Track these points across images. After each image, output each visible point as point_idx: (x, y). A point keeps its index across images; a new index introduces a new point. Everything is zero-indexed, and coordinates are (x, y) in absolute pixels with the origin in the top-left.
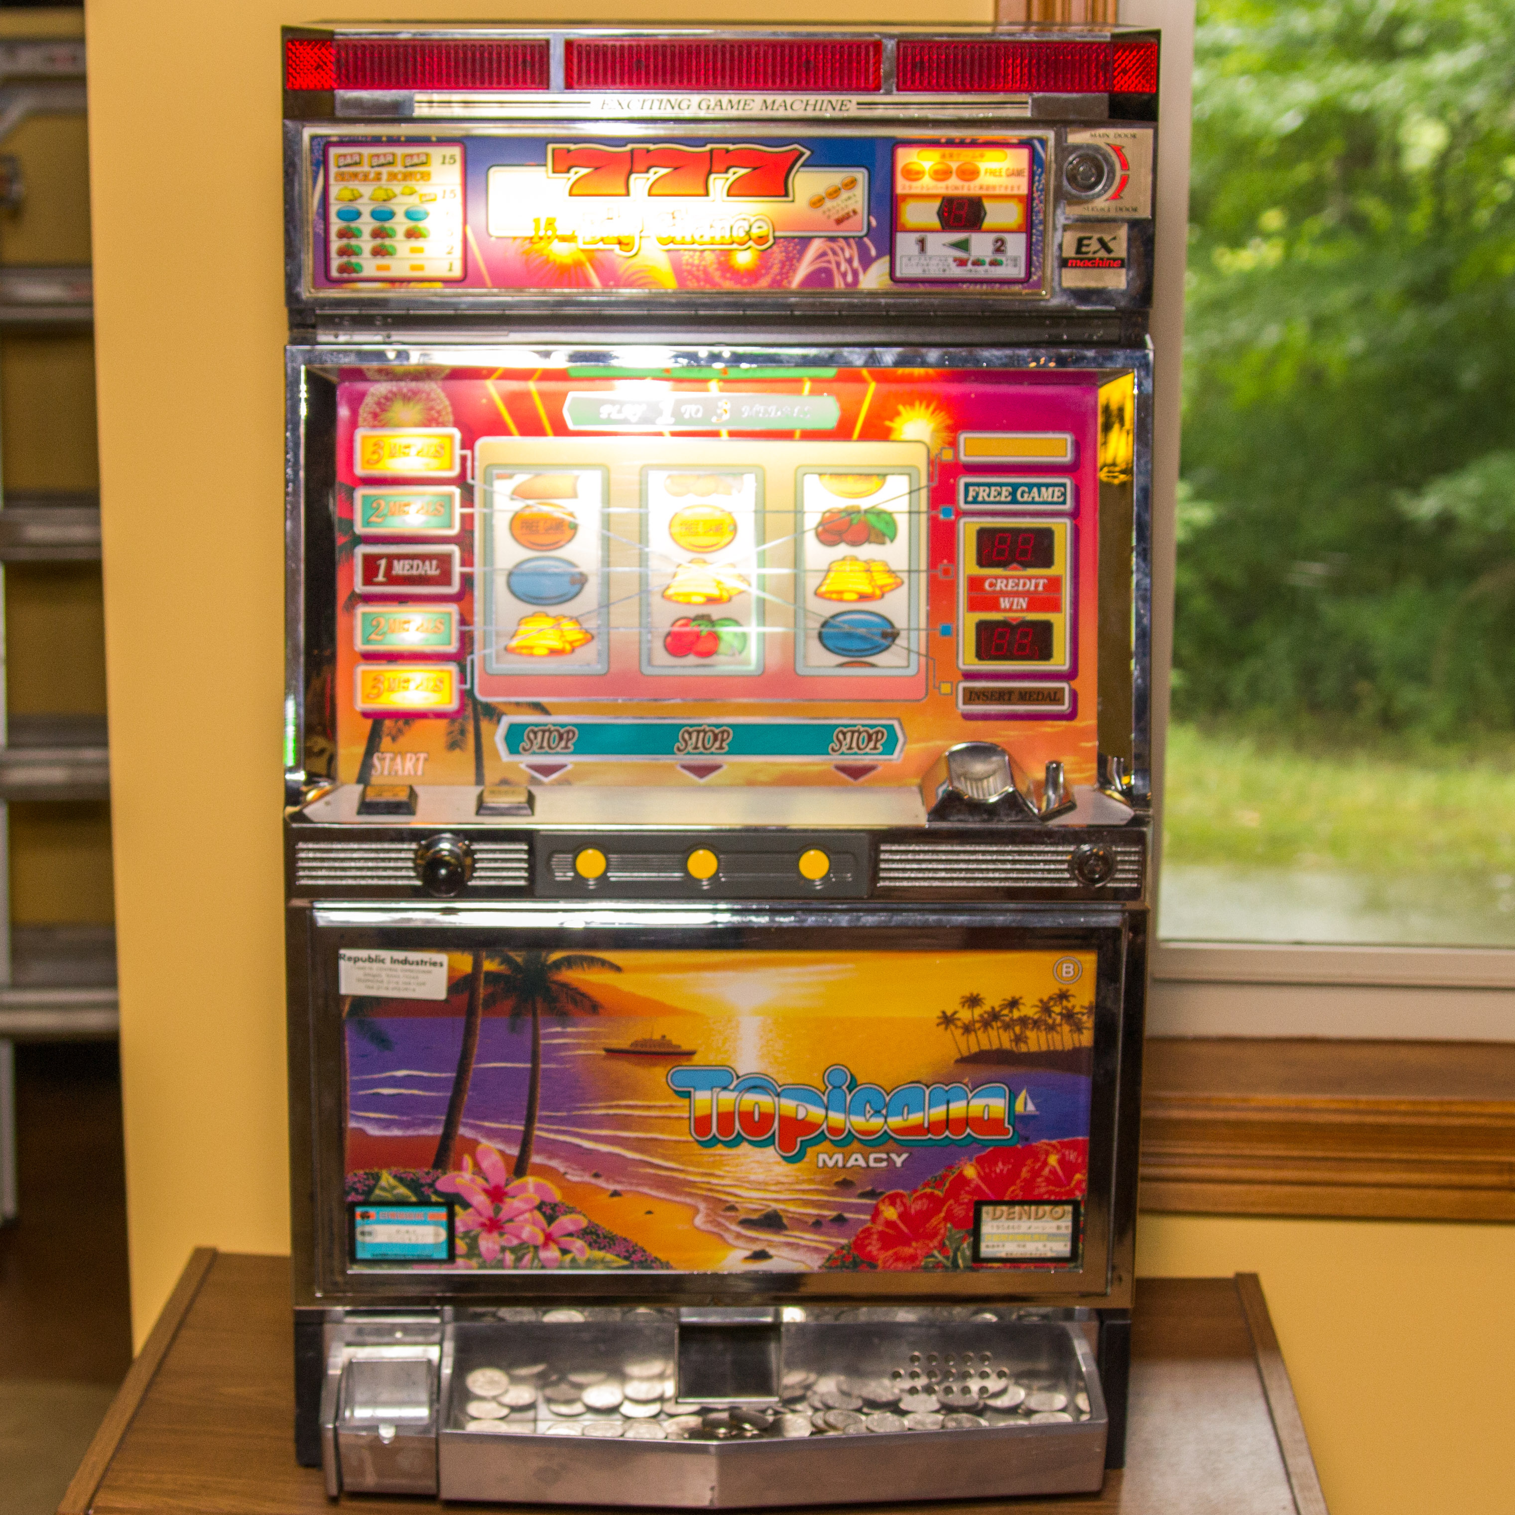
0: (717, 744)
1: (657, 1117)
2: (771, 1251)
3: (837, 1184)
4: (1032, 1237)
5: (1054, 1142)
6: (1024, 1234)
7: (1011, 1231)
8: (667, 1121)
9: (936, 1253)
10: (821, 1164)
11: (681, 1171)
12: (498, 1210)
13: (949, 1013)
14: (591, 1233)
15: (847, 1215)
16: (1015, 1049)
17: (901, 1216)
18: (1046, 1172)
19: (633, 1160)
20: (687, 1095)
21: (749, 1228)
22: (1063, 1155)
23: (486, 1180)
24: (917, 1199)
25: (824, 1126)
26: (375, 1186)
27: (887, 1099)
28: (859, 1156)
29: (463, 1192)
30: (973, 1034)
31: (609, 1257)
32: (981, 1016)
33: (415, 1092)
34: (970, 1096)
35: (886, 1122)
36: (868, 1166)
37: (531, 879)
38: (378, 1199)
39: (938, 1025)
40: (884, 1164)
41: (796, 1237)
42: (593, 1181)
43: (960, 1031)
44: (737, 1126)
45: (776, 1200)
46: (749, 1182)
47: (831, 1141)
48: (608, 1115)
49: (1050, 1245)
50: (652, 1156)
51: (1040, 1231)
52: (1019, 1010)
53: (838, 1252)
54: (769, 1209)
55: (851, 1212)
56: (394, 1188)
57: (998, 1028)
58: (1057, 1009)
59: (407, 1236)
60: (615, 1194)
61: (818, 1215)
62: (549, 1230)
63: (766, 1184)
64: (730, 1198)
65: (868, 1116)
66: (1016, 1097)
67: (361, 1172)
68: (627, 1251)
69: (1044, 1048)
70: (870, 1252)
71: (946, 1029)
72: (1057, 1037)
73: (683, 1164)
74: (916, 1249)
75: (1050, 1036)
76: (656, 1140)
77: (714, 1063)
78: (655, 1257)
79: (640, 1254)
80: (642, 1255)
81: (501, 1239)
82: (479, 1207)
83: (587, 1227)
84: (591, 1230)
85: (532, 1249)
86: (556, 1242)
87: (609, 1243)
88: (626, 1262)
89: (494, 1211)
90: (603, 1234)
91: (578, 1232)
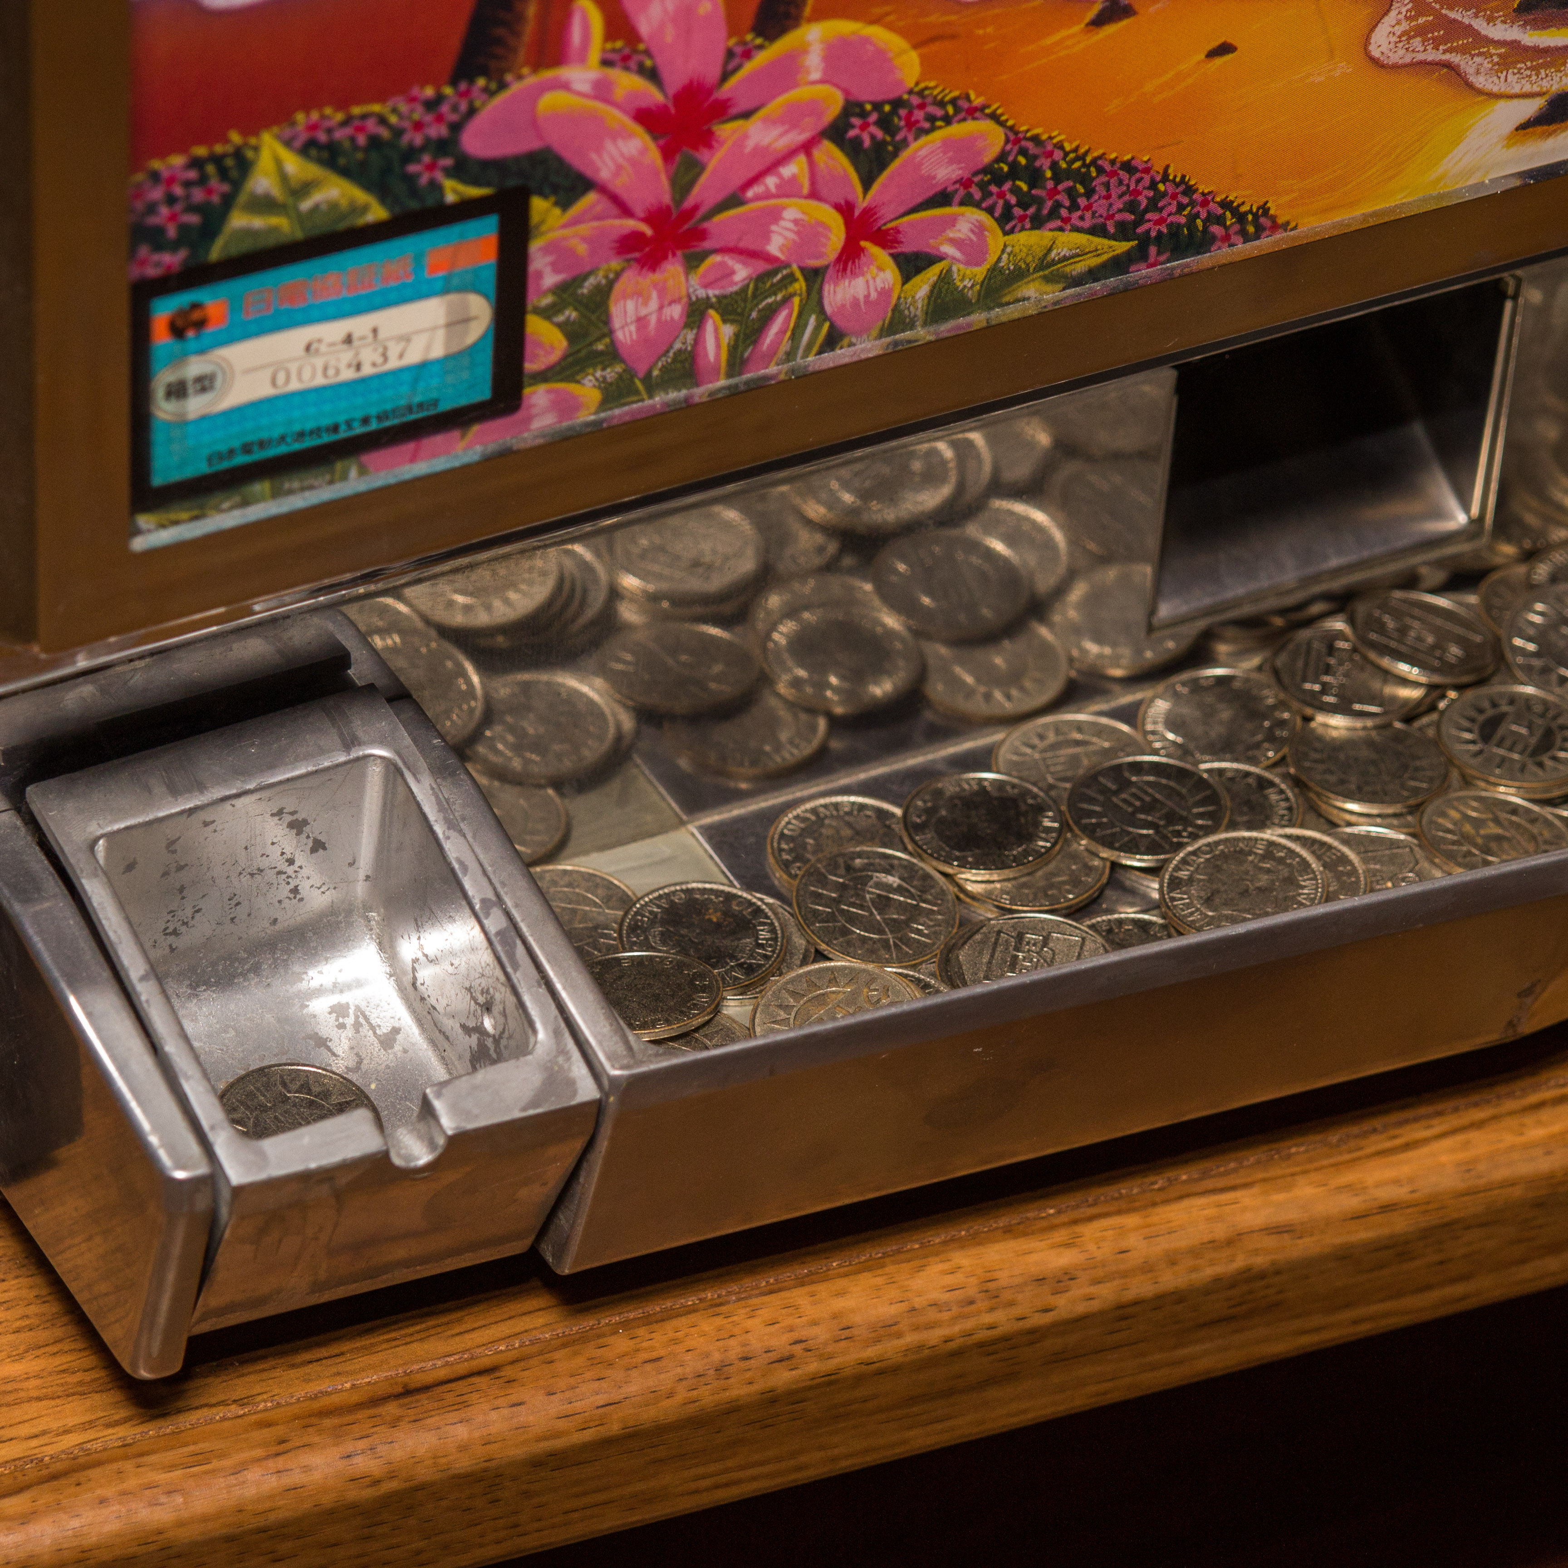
12: (682, 188)
14: (1015, 172)
23: (653, 74)
26: (228, 201)
29: (560, 142)
31: (1066, 242)
38: (244, 248)
56: (303, 189)
59: (346, 356)
60: (1112, 11)
62: (862, 202)
68: (1131, 207)
78: (1226, 204)
79: (1173, 208)
80: (1181, 207)
81: (694, 279)
82: (620, 184)
83: (1002, 157)
84: (1014, 165)
85: (800, 285)
86: (885, 239)
87: (1071, 193)
88: (1122, 247)
89: (673, 182)
90: (1054, 166)
91: (966, 183)
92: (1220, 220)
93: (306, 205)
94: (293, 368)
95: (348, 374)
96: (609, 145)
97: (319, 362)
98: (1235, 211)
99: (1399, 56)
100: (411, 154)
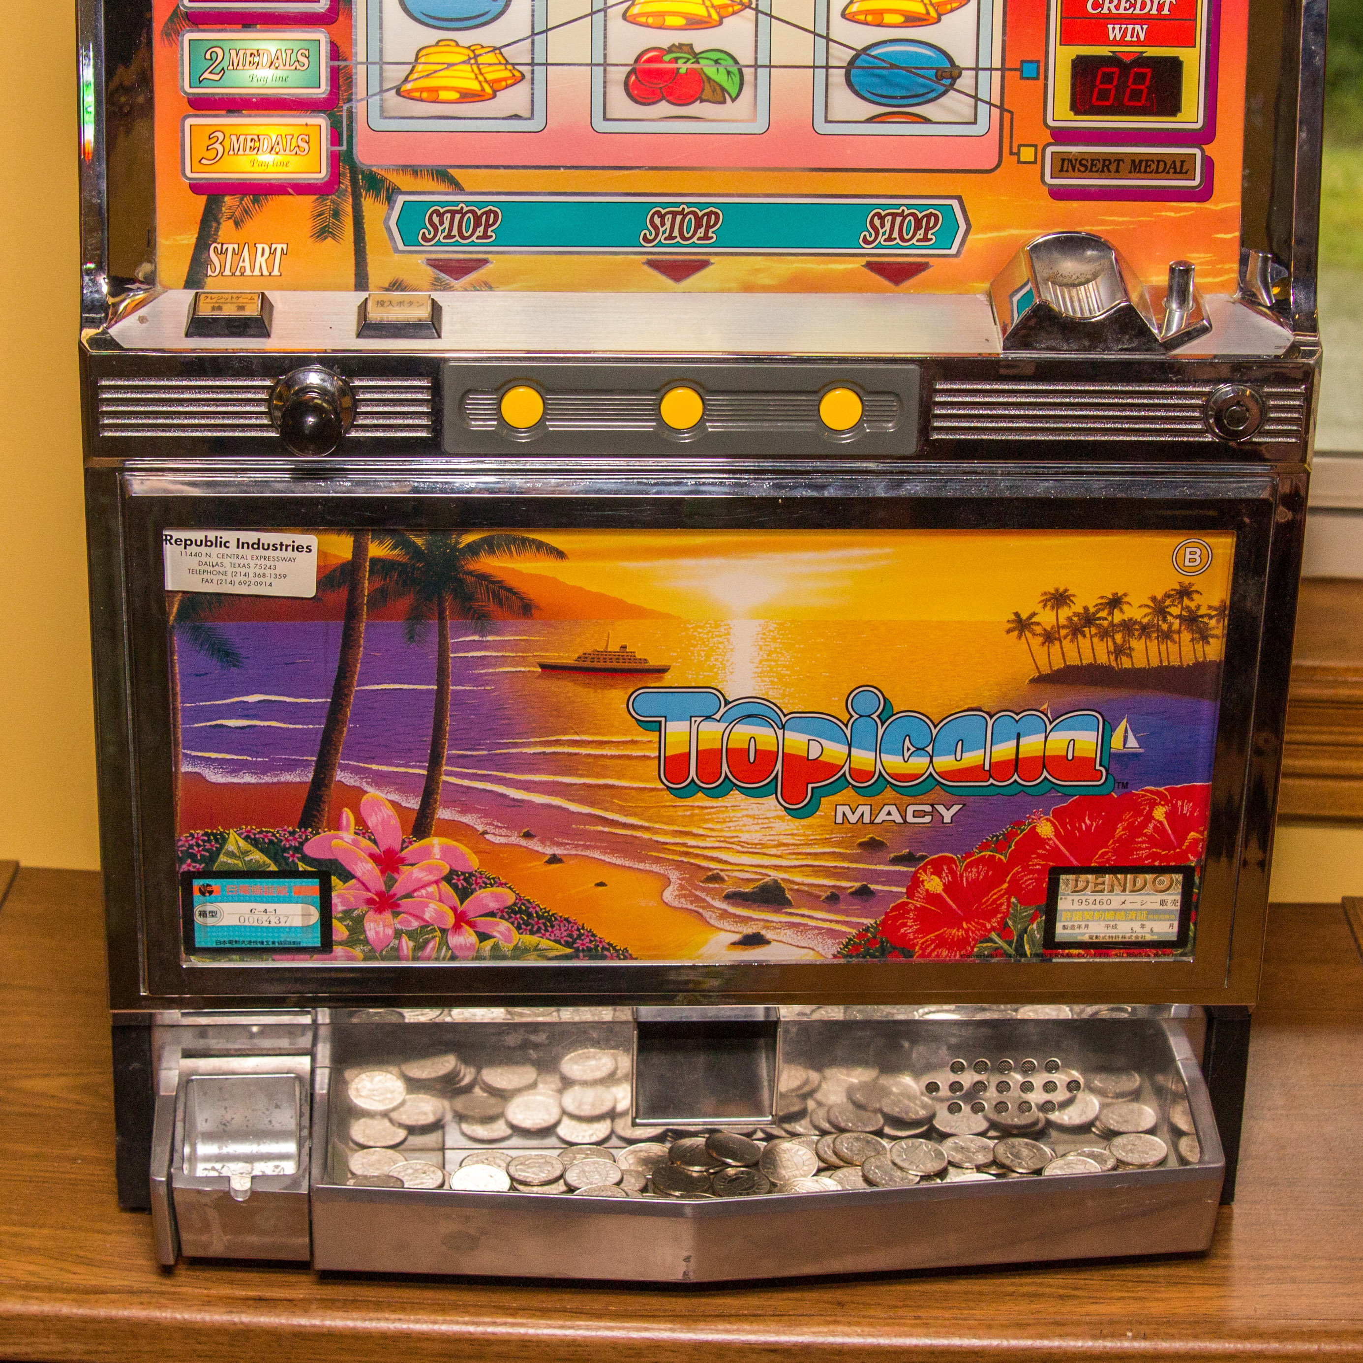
0: (701, 232)
1: (612, 757)
2: (769, 935)
3: (861, 845)
4: (1128, 914)
5: (1162, 789)
6: (1115, 911)
7: (1098, 907)
8: (627, 762)
9: (993, 935)
10: (839, 820)
11: (647, 829)
12: (390, 887)
13: (1024, 616)
14: (520, 911)
15: (872, 887)
16: (1114, 664)
17: (946, 888)
18: (1149, 830)
19: (580, 814)
20: (656, 727)
21: (737, 905)
22: (1175, 806)
23: (375, 842)
24: (969, 865)
25: (846, 768)
26: (219, 851)
27: (934, 732)
28: (893, 809)
29: (341, 858)
30: (1057, 643)
31: (545, 943)
32: (1069, 619)
33: (274, 724)
34: (1049, 728)
35: (931, 761)
36: (905, 821)
37: (437, 427)
38: (225, 868)
39: (1009, 631)
40: (928, 819)
41: (803, 916)
42: (523, 842)
43: (1040, 639)
44: (725, 768)
45: (777, 867)
46: (739, 843)
47: (853, 786)
48: (544, 753)
49: (1149, 925)
50: (606, 810)
51: (1138, 906)
52: (1121, 611)
53: (860, 935)
54: (767, 879)
55: (878, 883)
56: (246, 853)
57: (1091, 637)
58: (1175, 611)
59: (265, 917)
60: (554, 859)
61: (834, 887)
62: (460, 908)
63: (764, 845)
64: (713, 865)
65: (906, 755)
66: (1113, 730)
67: (201, 832)
68: (570, 935)
69: (1155, 663)
70: (905, 935)
71: (1019, 637)
72: (1173, 648)
73: (650, 820)
74: (967, 931)
75: (1163, 647)
76: (612, 787)
77: (693, 685)
78: (609, 944)
79: (587, 940)
80: (591, 941)
81: (396, 921)
82: (365, 879)
83: (515, 904)
84: (520, 908)
85: (438, 933)
86: (472, 925)
87: (544, 924)
88: (569, 951)
89: (385, 883)
90: (537, 912)
91: (502, 911)
92: (608, 950)
93: (247, 859)
94: (247, 917)
95: (266, 924)
96: (360, 864)
97: (256, 917)
98: (614, 948)
99: (676, 903)
100: (285, 850)
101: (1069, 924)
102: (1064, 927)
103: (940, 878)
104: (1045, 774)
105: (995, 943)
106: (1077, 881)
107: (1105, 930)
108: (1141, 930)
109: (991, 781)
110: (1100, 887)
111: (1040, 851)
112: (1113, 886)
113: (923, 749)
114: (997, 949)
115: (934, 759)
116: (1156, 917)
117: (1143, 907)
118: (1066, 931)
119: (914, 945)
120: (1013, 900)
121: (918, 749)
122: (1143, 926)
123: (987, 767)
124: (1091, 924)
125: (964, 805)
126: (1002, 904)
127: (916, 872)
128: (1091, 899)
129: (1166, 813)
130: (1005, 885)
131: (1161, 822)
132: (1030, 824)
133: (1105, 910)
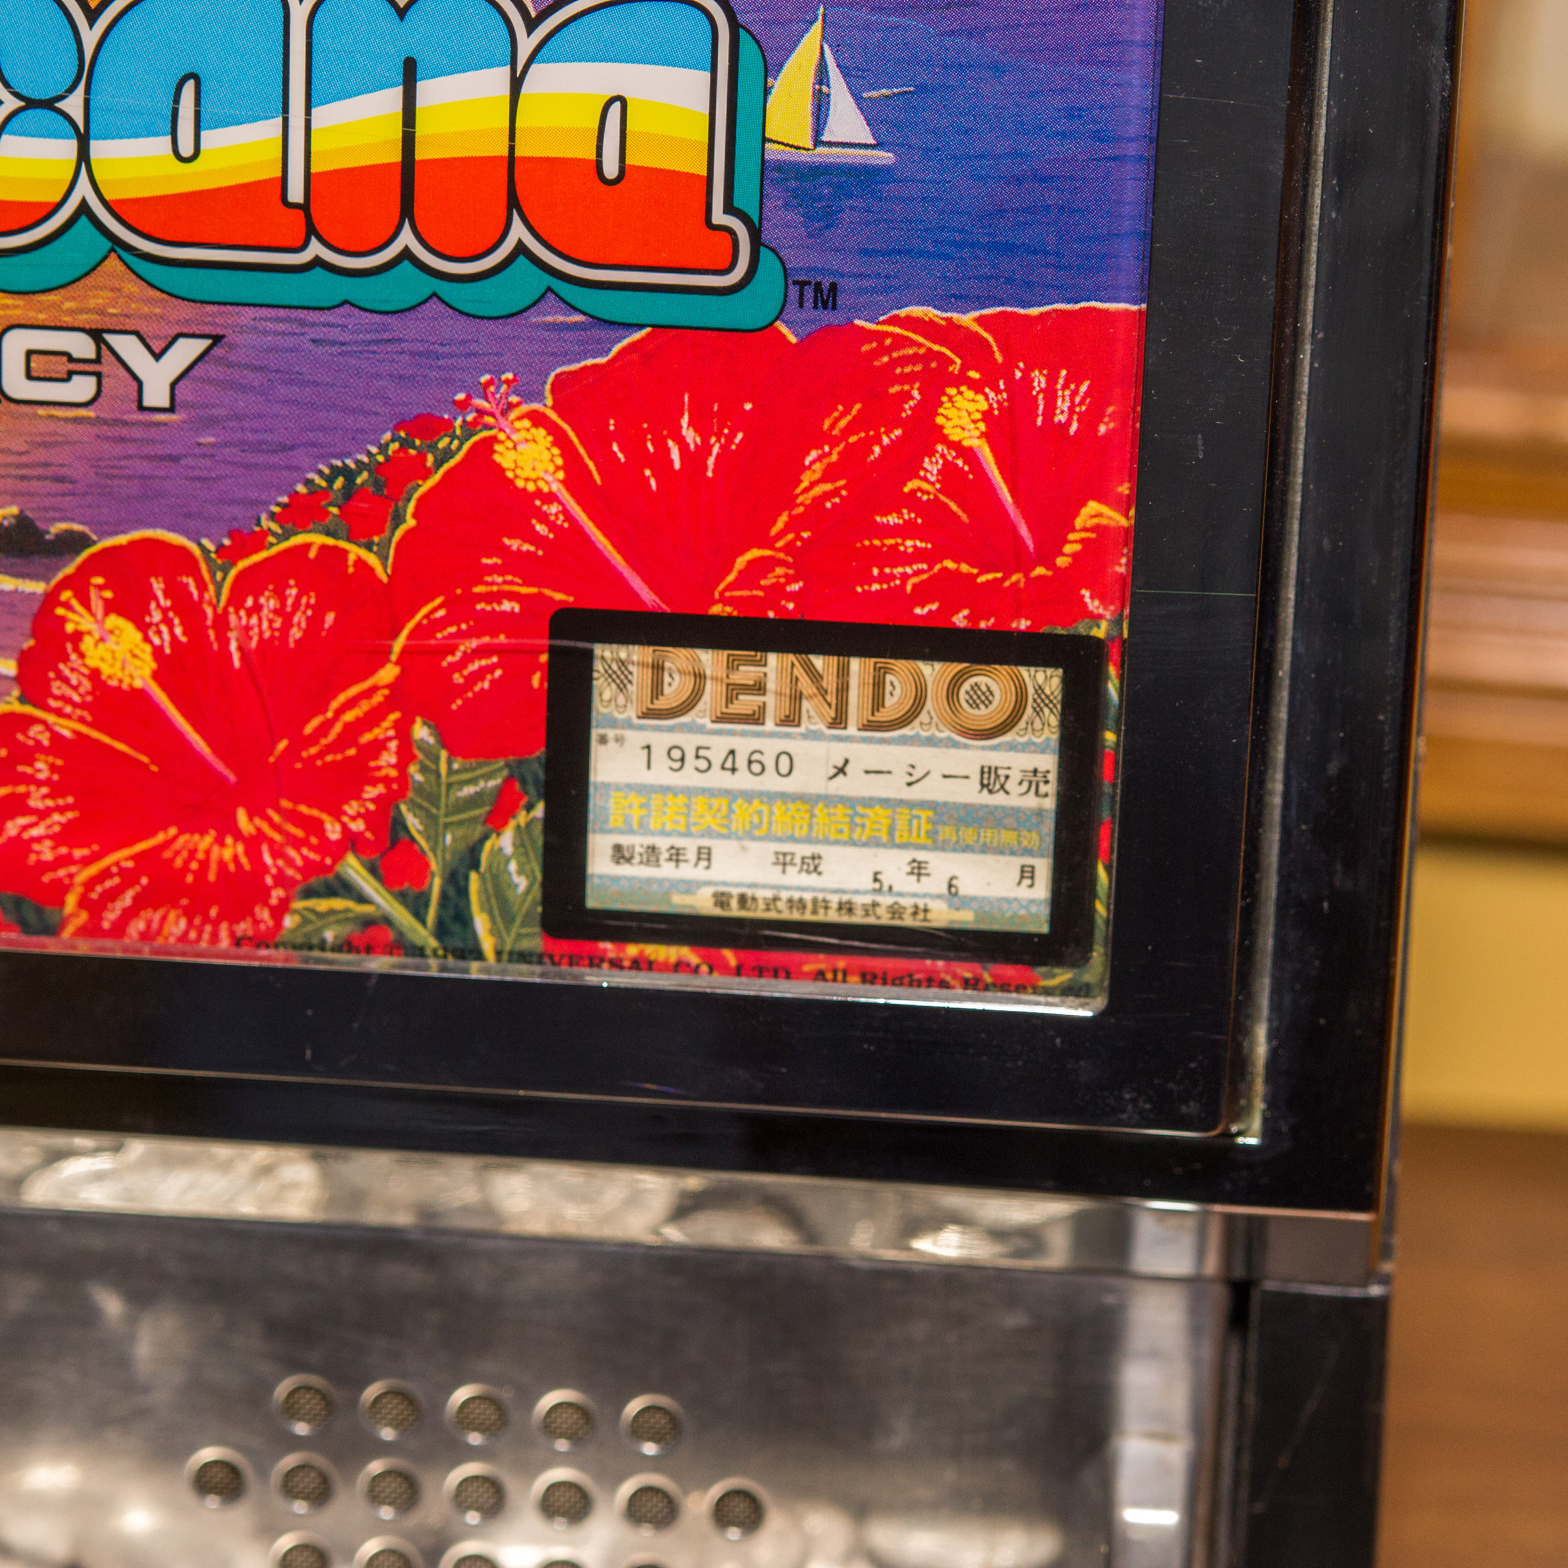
5: (968, 319)
6: (811, 800)
7: (743, 780)
9: (354, 868)
17: (167, 670)
18: (926, 482)
24: (248, 585)
27: (90, 38)
34: (526, 44)
35: (83, 155)
40: (82, 388)
49: (941, 865)
51: (896, 788)
74: (253, 844)
101: (637, 842)
102: (620, 854)
103: (143, 627)
104: (518, 231)
105: (362, 899)
106: (658, 668)
107: (774, 875)
108: (909, 884)
109: (315, 249)
110: (747, 703)
111: (514, 544)
112: (797, 698)
113: (49, 104)
114: (368, 923)
115: (97, 148)
116: (968, 835)
117: (916, 793)
118: (624, 870)
119: (61, 889)
120: (421, 732)
121: (31, 104)
122: (918, 869)
123: (296, 194)
124: (720, 848)
125: (217, 339)
126: (379, 746)
127: (51, 599)
128: (718, 747)
129: (987, 416)
130: (388, 673)
131: (968, 454)
132: (470, 428)
133: (771, 797)
